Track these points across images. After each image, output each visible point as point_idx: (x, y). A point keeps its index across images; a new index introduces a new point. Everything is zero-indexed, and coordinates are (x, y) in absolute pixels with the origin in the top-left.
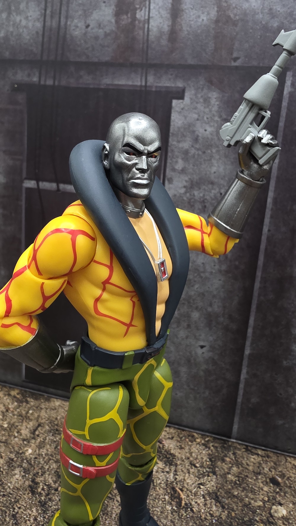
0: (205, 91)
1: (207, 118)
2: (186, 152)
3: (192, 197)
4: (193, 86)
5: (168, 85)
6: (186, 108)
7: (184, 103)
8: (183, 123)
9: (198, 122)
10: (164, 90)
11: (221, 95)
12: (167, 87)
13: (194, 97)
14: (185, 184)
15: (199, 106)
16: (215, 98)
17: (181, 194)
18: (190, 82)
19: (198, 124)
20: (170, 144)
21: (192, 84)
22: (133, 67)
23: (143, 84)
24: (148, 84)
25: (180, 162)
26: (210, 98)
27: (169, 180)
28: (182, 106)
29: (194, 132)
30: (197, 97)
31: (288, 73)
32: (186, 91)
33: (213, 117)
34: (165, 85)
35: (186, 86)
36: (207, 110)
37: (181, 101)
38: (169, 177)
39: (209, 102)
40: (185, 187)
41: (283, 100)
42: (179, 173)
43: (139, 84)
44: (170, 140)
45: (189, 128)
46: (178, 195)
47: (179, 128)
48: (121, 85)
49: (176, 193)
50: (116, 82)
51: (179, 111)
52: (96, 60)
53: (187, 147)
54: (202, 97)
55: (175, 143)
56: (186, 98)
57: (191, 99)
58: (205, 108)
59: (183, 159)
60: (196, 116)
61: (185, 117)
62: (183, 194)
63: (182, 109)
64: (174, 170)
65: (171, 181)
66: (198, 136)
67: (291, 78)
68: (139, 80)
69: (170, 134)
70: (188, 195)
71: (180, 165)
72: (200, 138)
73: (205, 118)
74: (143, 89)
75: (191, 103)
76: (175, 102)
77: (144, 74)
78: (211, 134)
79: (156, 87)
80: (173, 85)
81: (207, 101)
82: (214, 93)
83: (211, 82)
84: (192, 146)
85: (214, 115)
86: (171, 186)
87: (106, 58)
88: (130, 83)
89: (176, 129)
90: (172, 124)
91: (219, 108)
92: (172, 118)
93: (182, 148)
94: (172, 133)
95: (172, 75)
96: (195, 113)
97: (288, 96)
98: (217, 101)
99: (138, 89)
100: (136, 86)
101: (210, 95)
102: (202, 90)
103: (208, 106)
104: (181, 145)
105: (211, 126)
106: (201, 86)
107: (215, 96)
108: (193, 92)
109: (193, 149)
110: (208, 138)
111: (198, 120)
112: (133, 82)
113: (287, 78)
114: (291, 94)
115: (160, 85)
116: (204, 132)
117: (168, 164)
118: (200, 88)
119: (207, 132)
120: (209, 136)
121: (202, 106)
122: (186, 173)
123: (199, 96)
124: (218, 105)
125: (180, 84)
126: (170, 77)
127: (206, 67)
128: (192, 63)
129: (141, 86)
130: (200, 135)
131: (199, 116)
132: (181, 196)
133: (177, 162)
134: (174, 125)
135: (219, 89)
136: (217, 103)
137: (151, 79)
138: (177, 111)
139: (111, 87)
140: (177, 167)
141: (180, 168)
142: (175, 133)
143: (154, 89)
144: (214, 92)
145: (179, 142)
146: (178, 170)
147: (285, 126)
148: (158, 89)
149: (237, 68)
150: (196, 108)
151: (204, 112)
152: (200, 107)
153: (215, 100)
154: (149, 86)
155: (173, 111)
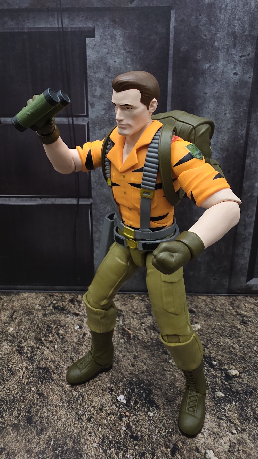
0: (111, 29)
1: (115, 52)
2: (102, 81)
3: (111, 116)
4: (101, 26)
5: (81, 26)
6: (98, 44)
7: (95, 40)
8: (97, 57)
9: (108, 55)
10: (78, 30)
11: (124, 32)
12: (80, 28)
13: (103, 34)
14: (104, 107)
15: (107, 42)
16: (119, 35)
17: (102, 115)
18: (98, 23)
19: (109, 57)
20: (88, 76)
21: (100, 24)
22: (50, 12)
23: (60, 26)
24: (64, 26)
25: (98, 89)
26: (115, 35)
27: (91, 105)
28: (94, 43)
29: (106, 63)
30: (105, 35)
31: (172, 11)
32: (96, 30)
33: (119, 51)
34: (78, 26)
35: (95, 25)
36: (114, 45)
37: (93, 39)
38: (91, 102)
39: (115, 38)
40: (104, 109)
41: (171, 33)
42: (99, 98)
43: (57, 26)
44: (88, 72)
45: (102, 61)
46: (100, 116)
47: (94, 61)
48: (41, 28)
49: (98, 115)
50: (37, 26)
51: (92, 47)
52: (17, 7)
53: (102, 77)
54: (109, 34)
55: (92, 74)
56: (96, 36)
57: (100, 36)
58: (112, 43)
59: (100, 87)
60: (106, 51)
61: (98, 52)
62: (104, 115)
63: (95, 45)
64: (94, 96)
65: (93, 105)
66: (110, 67)
67: (174, 16)
68: (56, 23)
69: (88, 67)
70: (107, 115)
71: (98, 92)
72: (111, 68)
73: (114, 52)
74: (61, 30)
75: (101, 40)
76: (88, 40)
77: (60, 18)
78: (120, 64)
79: (71, 28)
80: (85, 26)
81: (113, 37)
82: (118, 31)
83: (114, 22)
84: (106, 76)
85: (120, 49)
86: (93, 109)
87: (25, 5)
88: (49, 26)
89: (92, 62)
90: (88, 58)
91: (123, 42)
92: (87, 53)
93: (99, 78)
94: (89, 66)
95: (82, 17)
96: (105, 48)
97: (173, 29)
98: (120, 37)
99: (57, 30)
100: (55, 28)
101: (115, 33)
102: (108, 29)
103: (115, 42)
104: (97, 75)
105: (119, 58)
106: (108, 26)
107: (119, 34)
108: (101, 31)
109: (106, 77)
110: (117, 68)
111: (108, 53)
112: (51, 25)
113: (171, 15)
114: (175, 28)
115: (74, 26)
116: (114, 63)
117: (89, 92)
118: (106, 27)
119: (116, 63)
120: (119, 66)
121: (110, 42)
122: (104, 98)
123: (107, 33)
124: (122, 40)
125: (90, 25)
126: (82, 19)
127: (109, 9)
128: (98, 6)
129: (59, 28)
130: (111, 65)
131: (109, 50)
132: (102, 117)
133: (96, 90)
134: (90, 59)
135: (122, 27)
136: (121, 39)
137: (66, 22)
138: (91, 47)
139: (33, 30)
140: (96, 94)
141: (99, 95)
142: (91, 65)
143: (69, 30)
144: (118, 29)
145: (95, 73)
146: (97, 96)
147: (174, 54)
148: (73, 30)
149: (133, 8)
150: (105, 44)
151: (112, 47)
152: (109, 42)
153: (119, 36)
154: (65, 28)
155: (87, 47)
